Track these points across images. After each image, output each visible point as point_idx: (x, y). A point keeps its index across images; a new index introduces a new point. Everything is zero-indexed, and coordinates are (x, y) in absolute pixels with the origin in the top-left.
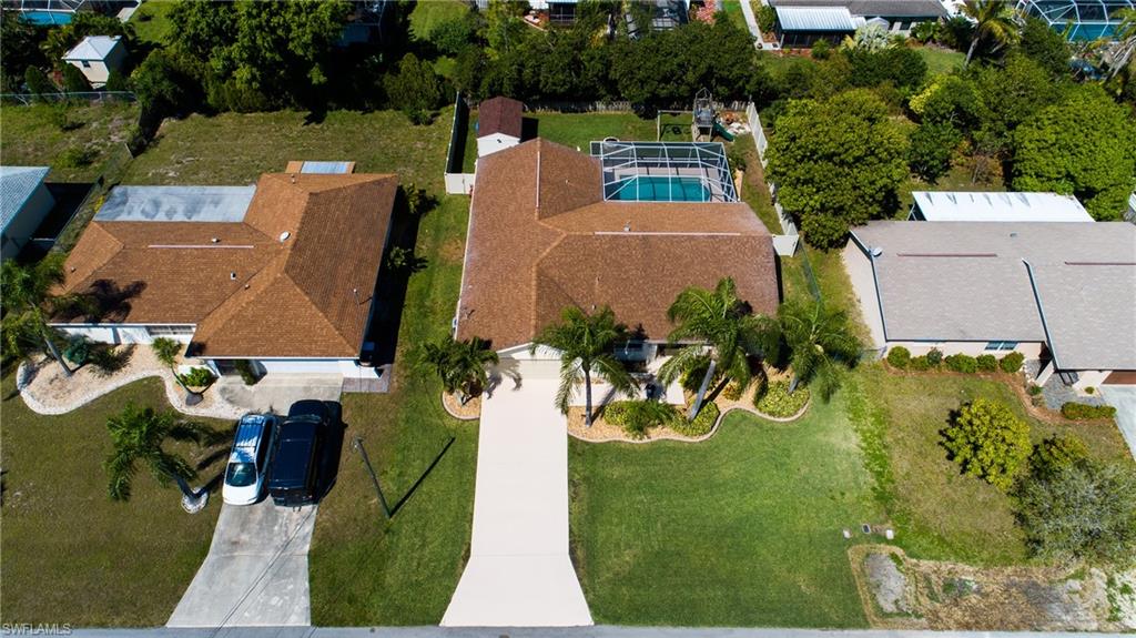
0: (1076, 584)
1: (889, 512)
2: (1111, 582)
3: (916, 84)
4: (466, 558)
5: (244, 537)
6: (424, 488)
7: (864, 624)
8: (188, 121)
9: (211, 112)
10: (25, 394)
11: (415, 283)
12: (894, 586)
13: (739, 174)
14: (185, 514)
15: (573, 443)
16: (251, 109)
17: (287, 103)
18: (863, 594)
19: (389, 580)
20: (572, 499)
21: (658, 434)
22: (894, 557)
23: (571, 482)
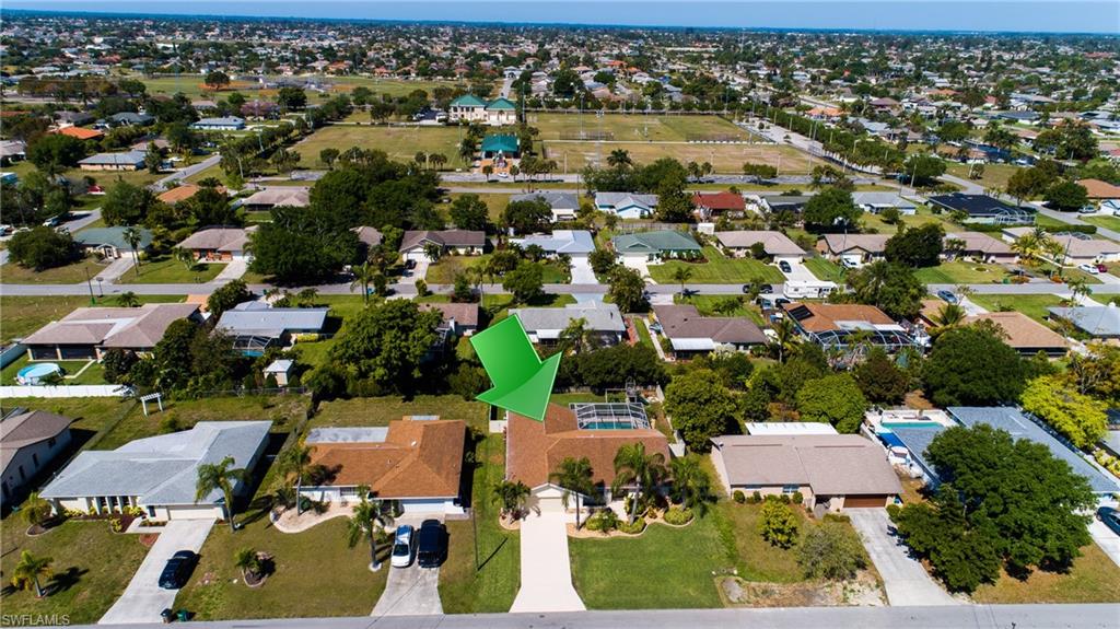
0: (828, 590)
1: (735, 563)
2: (845, 588)
3: (748, 374)
4: (519, 587)
5: (403, 581)
6: (494, 559)
7: (722, 606)
8: (335, 402)
9: (347, 397)
10: (276, 524)
11: (477, 473)
12: (737, 592)
13: (653, 420)
14: (372, 572)
15: (570, 539)
16: (371, 395)
17: (393, 392)
18: (722, 595)
19: (481, 595)
20: (572, 562)
21: (614, 534)
22: (738, 581)
23: (571, 555)
